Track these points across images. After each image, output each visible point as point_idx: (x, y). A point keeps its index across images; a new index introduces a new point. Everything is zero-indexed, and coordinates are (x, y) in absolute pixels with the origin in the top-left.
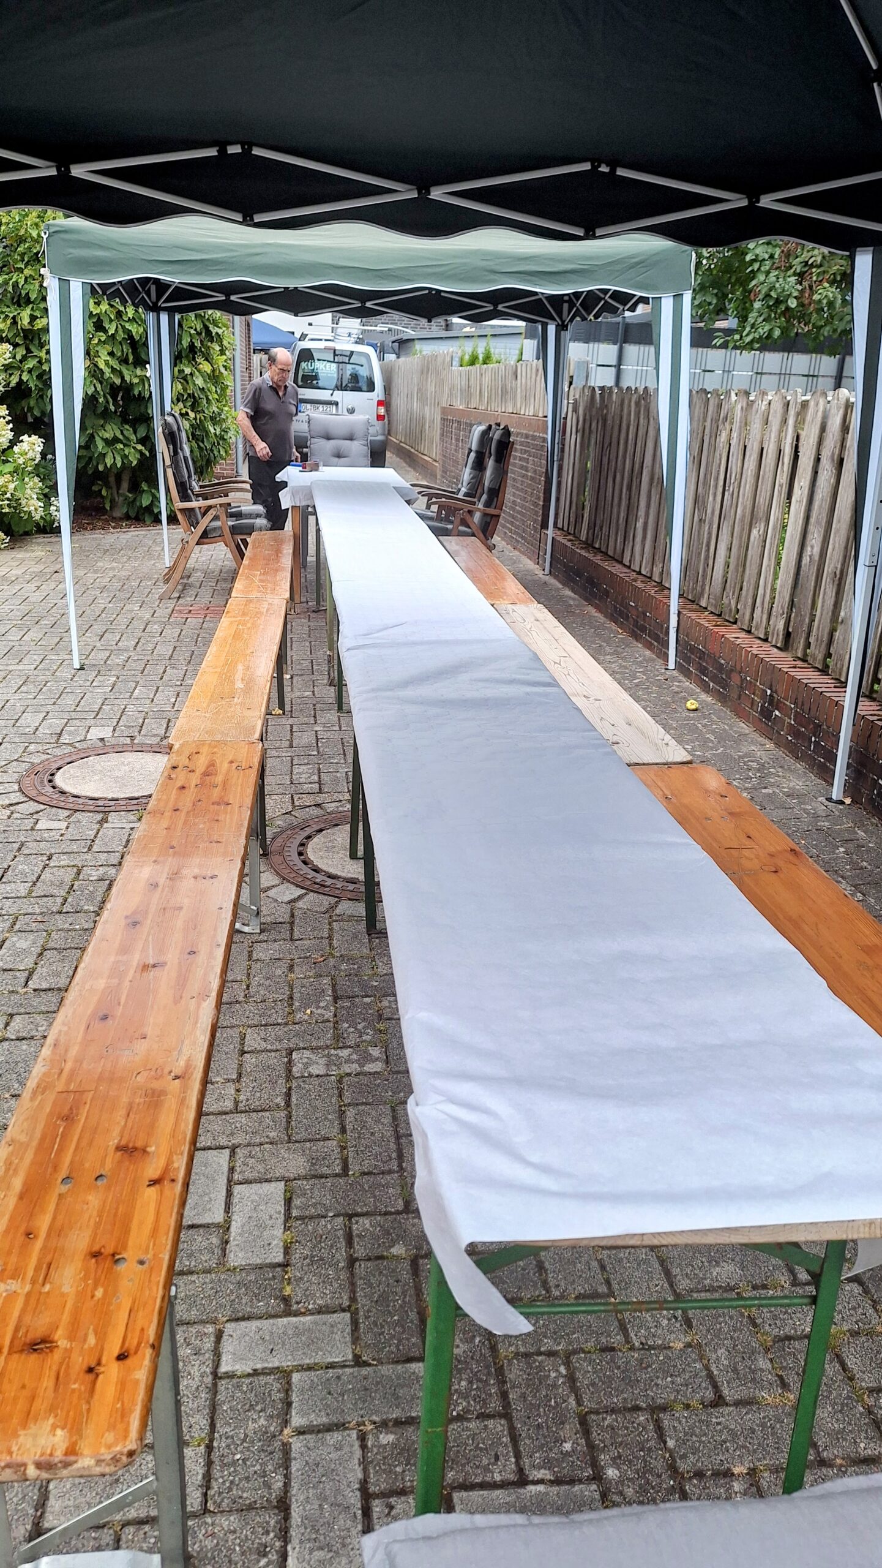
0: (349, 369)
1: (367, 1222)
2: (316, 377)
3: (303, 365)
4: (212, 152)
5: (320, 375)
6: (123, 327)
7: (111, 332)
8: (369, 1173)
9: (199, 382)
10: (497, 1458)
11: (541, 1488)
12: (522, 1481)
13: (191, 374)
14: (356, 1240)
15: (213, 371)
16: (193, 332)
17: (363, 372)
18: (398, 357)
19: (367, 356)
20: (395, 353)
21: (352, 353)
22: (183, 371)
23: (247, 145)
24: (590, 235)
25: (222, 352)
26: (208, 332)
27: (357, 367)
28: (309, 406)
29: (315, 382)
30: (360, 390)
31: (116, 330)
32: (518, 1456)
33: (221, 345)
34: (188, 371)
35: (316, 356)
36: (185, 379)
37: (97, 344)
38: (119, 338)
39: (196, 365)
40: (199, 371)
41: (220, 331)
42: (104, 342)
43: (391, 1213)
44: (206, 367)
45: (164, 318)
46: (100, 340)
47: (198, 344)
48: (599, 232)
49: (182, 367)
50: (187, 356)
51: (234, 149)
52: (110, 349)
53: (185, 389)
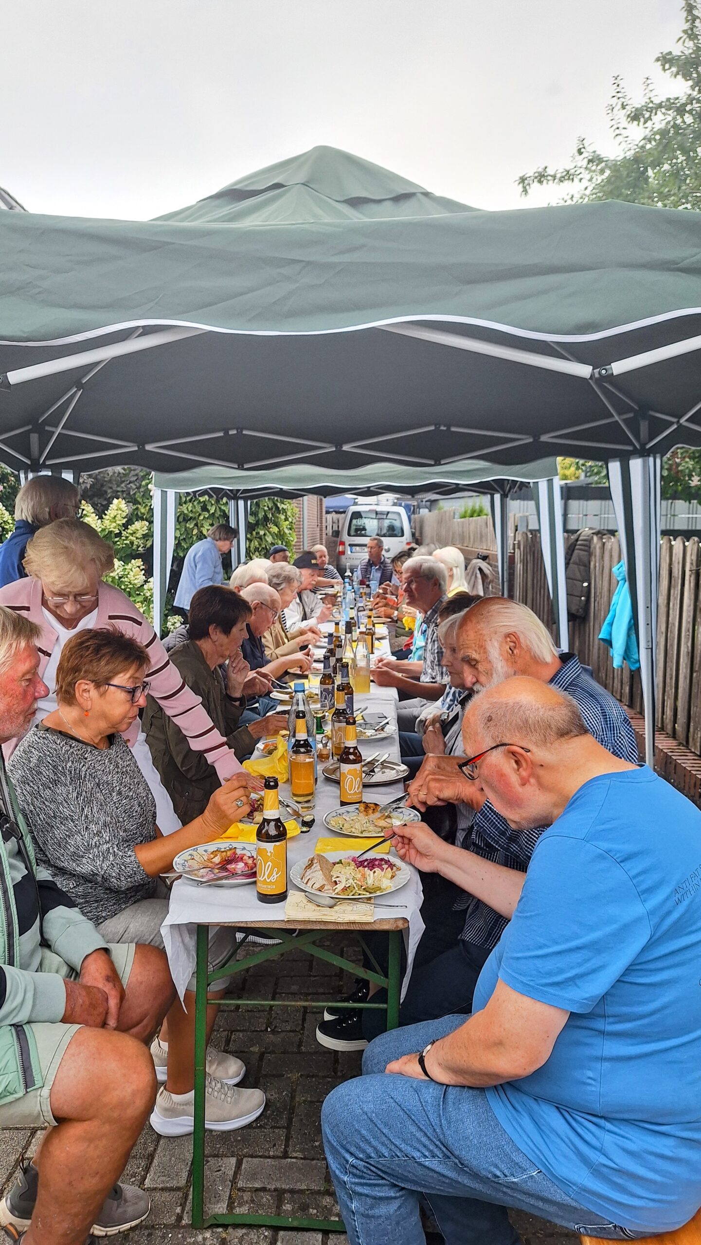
0: (386, 523)
1: (241, 1035)
2: (364, 529)
3: (354, 521)
4: (221, 434)
5: (367, 528)
6: (220, 508)
7: (212, 512)
8: (251, 1011)
9: (269, 539)
10: (274, 1145)
11: (294, 1160)
12: (285, 1155)
13: (265, 535)
14: (231, 1042)
15: (279, 532)
16: (266, 508)
17: (397, 524)
18: (430, 511)
19: (399, 514)
20: (427, 508)
21: (388, 513)
22: (259, 533)
23: (240, 429)
24: (438, 463)
25: (286, 519)
26: (277, 508)
27: (394, 521)
28: (358, 548)
29: (363, 532)
30: (396, 536)
31: (215, 511)
32: (287, 1146)
33: (286, 516)
34: (262, 533)
35: (363, 515)
36: (260, 538)
37: (203, 520)
38: (217, 515)
39: (268, 529)
40: (270, 532)
41: (285, 507)
42: (207, 518)
43: (257, 1031)
44: (275, 529)
45: (241, 503)
46: (204, 517)
47: (270, 516)
48: (442, 462)
49: (259, 530)
50: (262, 524)
51: (233, 432)
52: (211, 522)
53: (260, 545)
